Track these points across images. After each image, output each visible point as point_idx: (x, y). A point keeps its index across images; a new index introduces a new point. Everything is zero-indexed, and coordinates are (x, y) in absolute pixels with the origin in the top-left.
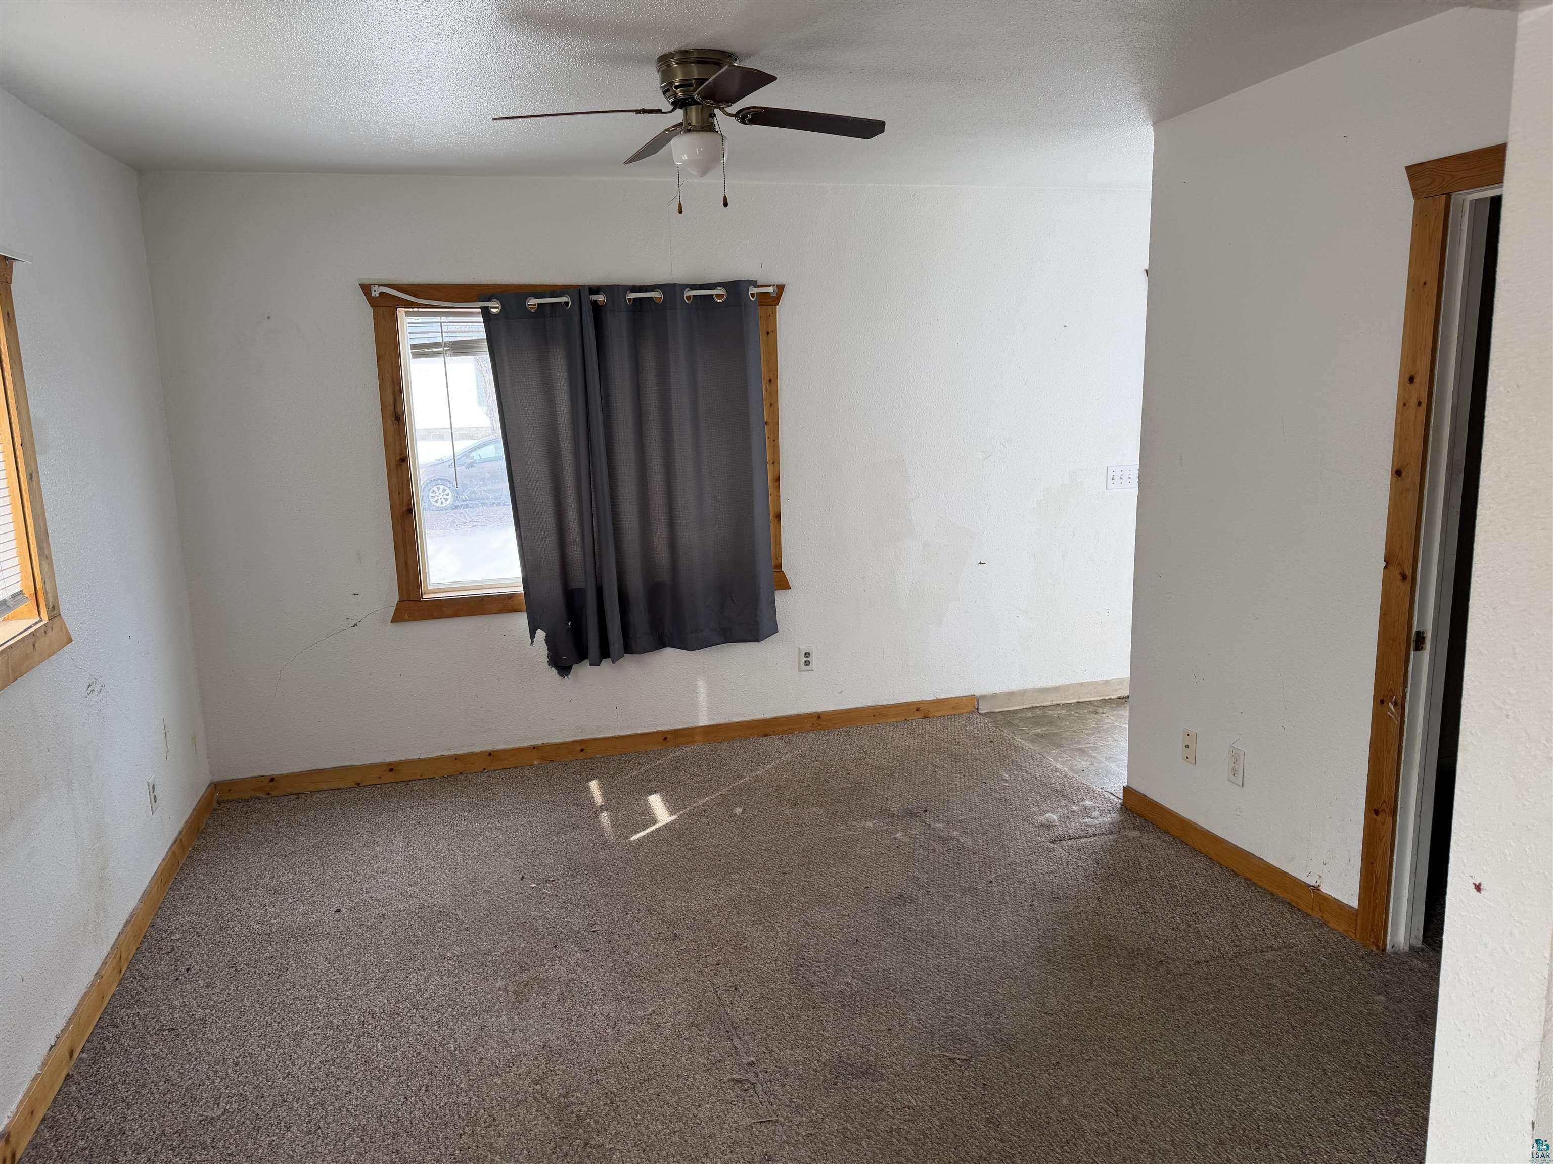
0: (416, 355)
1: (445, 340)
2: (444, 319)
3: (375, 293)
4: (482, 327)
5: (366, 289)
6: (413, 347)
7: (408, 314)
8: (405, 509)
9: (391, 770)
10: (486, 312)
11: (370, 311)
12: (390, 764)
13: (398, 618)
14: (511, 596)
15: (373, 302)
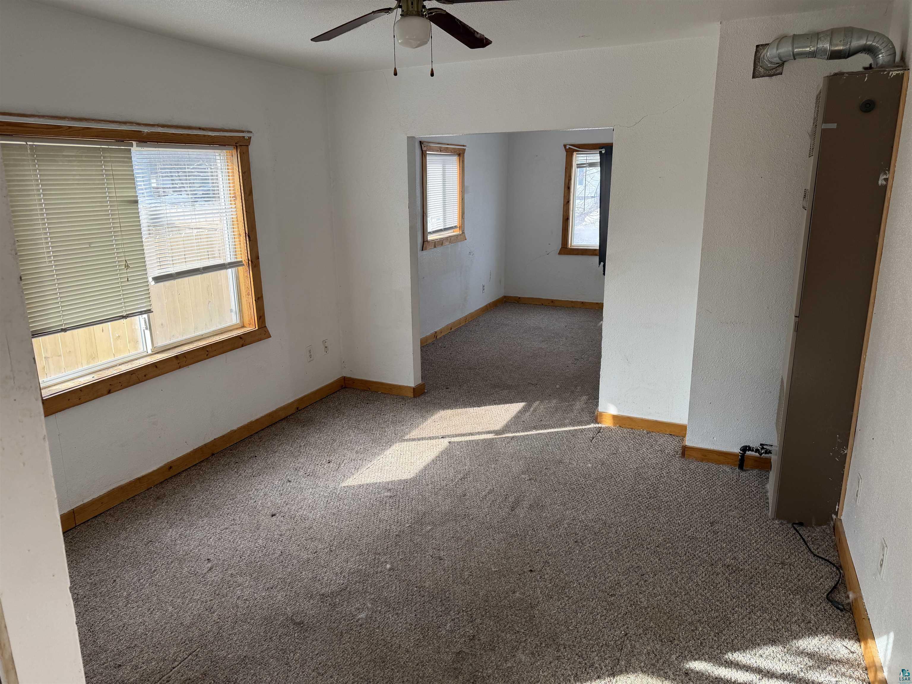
0: (578, 167)
1: (587, 162)
2: (588, 155)
3: (567, 148)
4: (599, 158)
5: (565, 146)
6: (577, 165)
7: (577, 154)
8: (567, 217)
9: (552, 302)
10: (600, 153)
11: (565, 153)
12: (552, 300)
13: (560, 253)
14: (595, 250)
15: (567, 151)
